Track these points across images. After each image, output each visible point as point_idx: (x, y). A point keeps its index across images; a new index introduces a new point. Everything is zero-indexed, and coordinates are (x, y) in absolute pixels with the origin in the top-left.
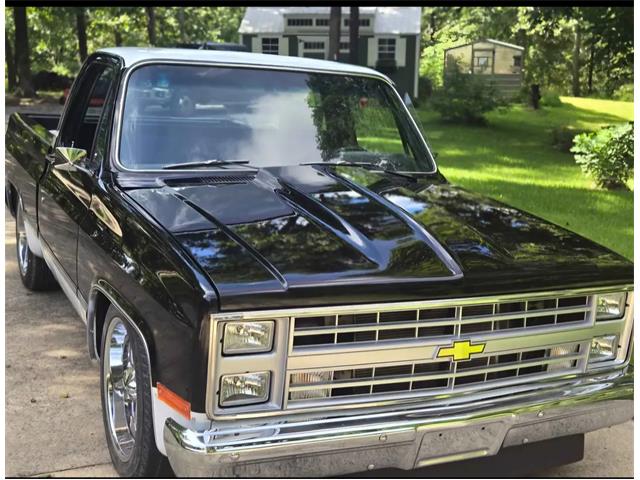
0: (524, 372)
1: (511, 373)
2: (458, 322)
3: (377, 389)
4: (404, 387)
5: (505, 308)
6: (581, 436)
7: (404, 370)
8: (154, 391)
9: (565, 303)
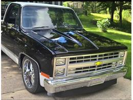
0: (108, 67)
1: (105, 68)
2: (98, 58)
3: (83, 71)
4: (87, 71)
5: (105, 55)
6: (116, 79)
7: (88, 68)
8: (40, 73)
9: (115, 54)
